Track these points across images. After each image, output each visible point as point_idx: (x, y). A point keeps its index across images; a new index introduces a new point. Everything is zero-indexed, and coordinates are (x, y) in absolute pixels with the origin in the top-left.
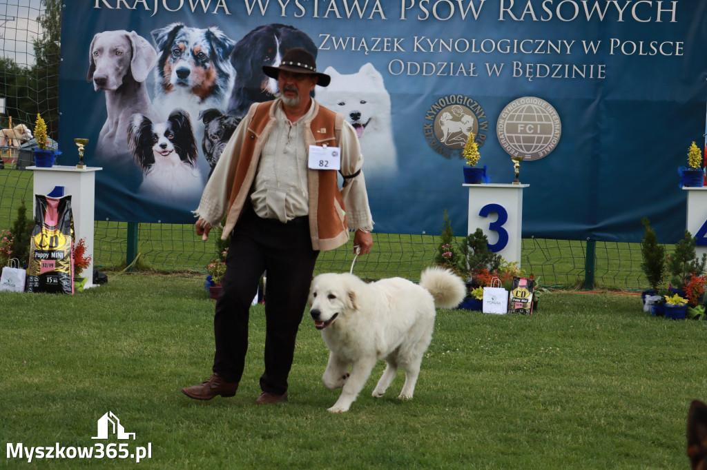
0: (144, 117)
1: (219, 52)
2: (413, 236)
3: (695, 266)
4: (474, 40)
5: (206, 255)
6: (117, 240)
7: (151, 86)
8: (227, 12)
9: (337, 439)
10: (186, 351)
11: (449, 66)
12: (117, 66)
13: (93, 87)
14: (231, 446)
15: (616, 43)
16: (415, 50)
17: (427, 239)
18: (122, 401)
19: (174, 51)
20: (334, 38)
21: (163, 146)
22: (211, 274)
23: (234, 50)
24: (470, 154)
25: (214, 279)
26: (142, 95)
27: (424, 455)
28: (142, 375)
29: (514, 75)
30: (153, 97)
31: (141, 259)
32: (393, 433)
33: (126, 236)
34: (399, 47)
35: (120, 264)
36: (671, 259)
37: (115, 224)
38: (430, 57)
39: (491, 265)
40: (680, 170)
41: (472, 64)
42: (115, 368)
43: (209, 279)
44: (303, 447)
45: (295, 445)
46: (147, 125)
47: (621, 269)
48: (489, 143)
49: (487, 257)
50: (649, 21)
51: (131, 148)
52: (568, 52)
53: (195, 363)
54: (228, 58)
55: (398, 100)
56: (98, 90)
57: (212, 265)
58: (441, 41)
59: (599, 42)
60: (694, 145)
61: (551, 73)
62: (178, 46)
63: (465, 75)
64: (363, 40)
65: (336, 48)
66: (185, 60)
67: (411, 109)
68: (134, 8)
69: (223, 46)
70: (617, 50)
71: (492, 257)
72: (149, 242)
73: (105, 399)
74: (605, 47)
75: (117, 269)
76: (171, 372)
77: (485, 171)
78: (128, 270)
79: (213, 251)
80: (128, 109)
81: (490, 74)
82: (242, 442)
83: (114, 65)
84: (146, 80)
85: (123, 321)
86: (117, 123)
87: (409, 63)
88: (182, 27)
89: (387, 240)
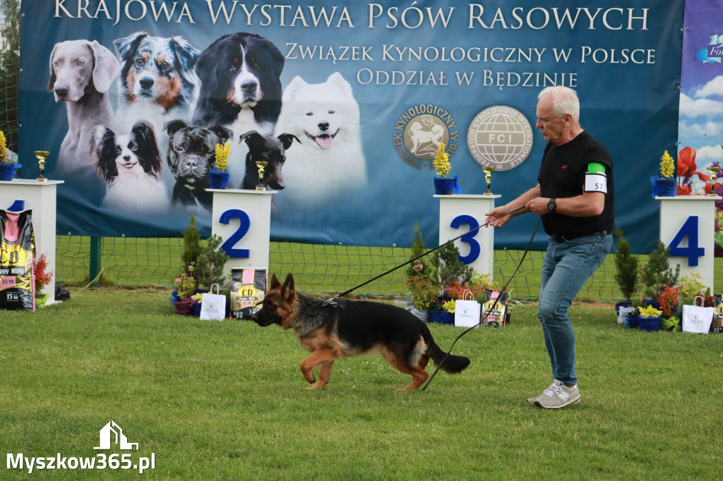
0: (107, 129)
1: (183, 61)
2: (383, 249)
3: (669, 276)
4: (443, 49)
5: (172, 270)
6: (80, 255)
7: (114, 97)
8: (192, 21)
9: (305, 457)
10: (151, 369)
11: (418, 74)
12: (79, 76)
13: (54, 98)
14: (197, 465)
15: (587, 51)
16: (384, 59)
17: (398, 251)
18: (84, 421)
19: (137, 60)
20: (301, 47)
21: (127, 158)
22: (177, 289)
23: (198, 60)
24: (440, 164)
25: (180, 294)
26: (105, 106)
27: (394, 472)
28: (106, 393)
29: (485, 84)
30: (115, 108)
31: (105, 274)
32: (363, 450)
33: (89, 250)
34: (367, 55)
35: (83, 279)
36: (645, 270)
37: (77, 238)
38: (399, 66)
39: (463, 277)
40: (653, 180)
41: (442, 73)
42: (77, 386)
43: (175, 294)
44: (271, 466)
45: (262, 463)
46: (110, 137)
47: (594, 280)
48: (460, 154)
49: (459, 269)
50: (620, 28)
51: (94, 160)
52: (539, 61)
53: (161, 381)
54: (193, 68)
55: (368, 110)
56: (59, 101)
57: (178, 280)
58: (411, 50)
59: (570, 50)
60: (666, 153)
61: (522, 82)
62: (141, 56)
63: (435, 84)
64: (331, 49)
65: (303, 57)
66: (149, 70)
67: (381, 119)
68: (96, 16)
69: (188, 56)
70: (589, 58)
71: (464, 270)
72: (113, 257)
73: (67, 419)
74: (576, 55)
75: (80, 285)
76: (135, 390)
77: (456, 182)
78: (91, 286)
79: (179, 265)
80: (90, 121)
81: (460, 83)
82: (209, 462)
83: (76, 76)
84: (109, 90)
85: (86, 338)
86: (79, 135)
87: (378, 72)
88: (145, 36)
89: (357, 252)
